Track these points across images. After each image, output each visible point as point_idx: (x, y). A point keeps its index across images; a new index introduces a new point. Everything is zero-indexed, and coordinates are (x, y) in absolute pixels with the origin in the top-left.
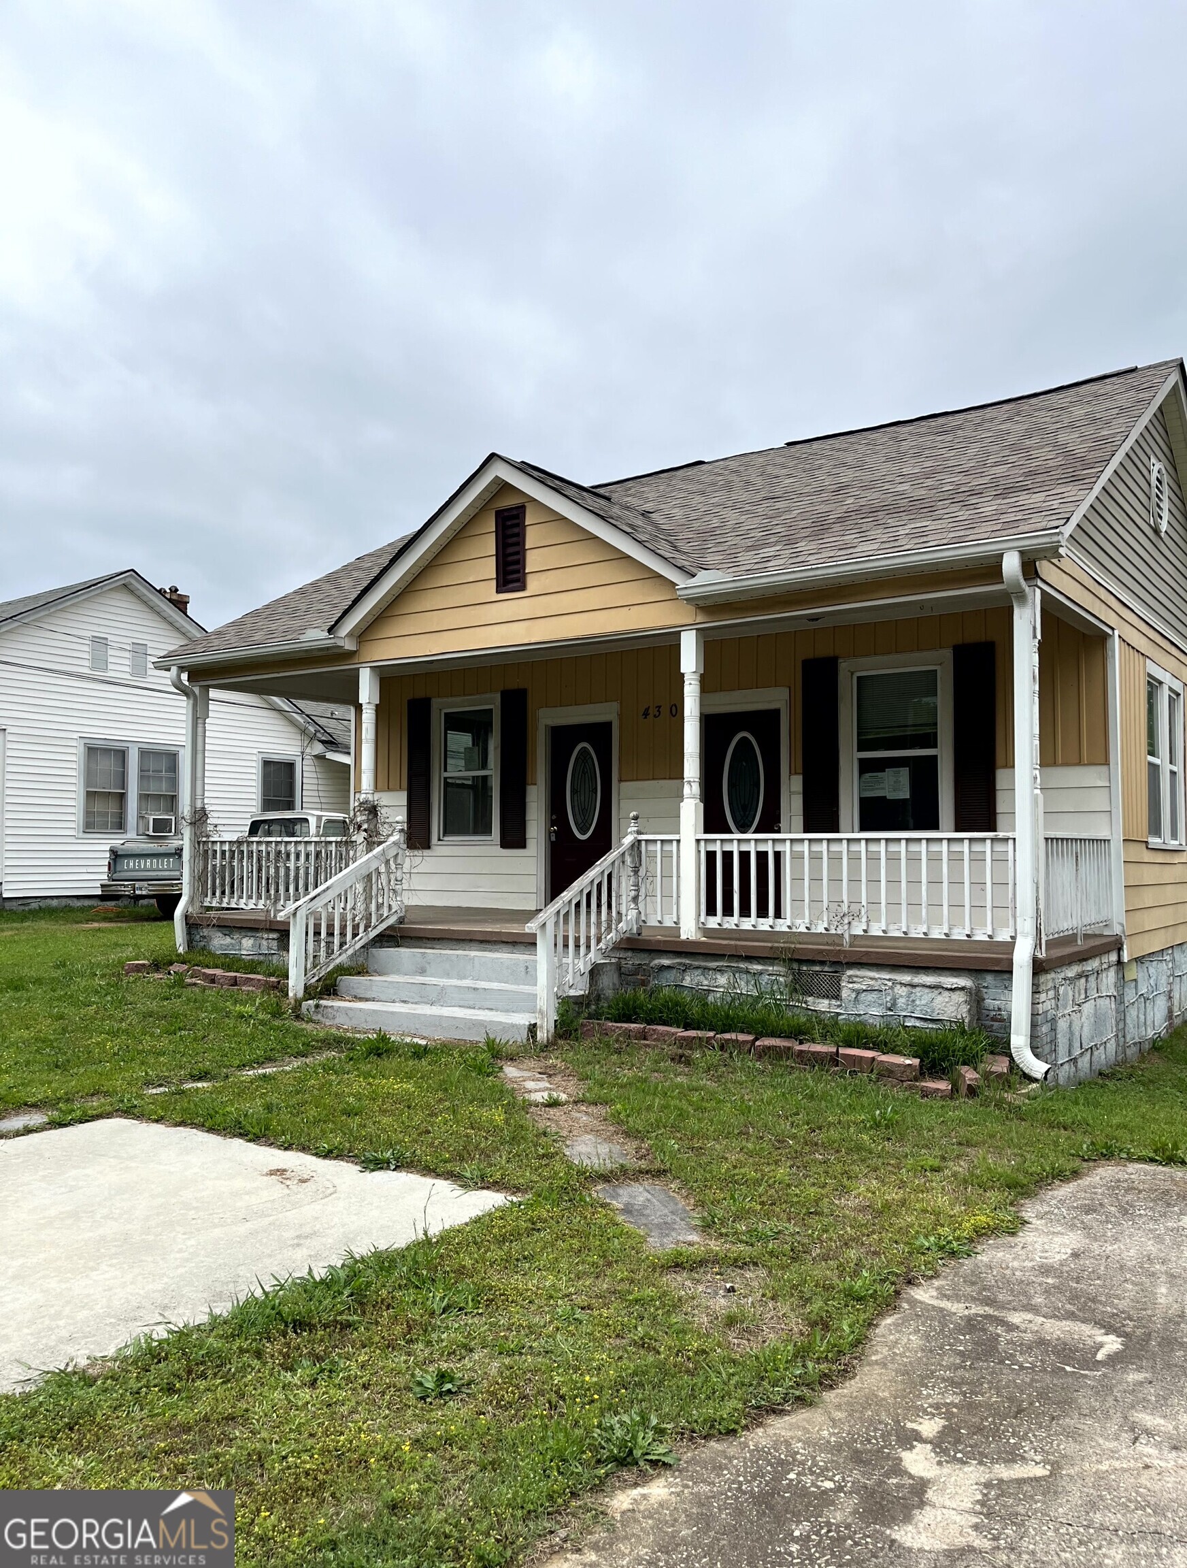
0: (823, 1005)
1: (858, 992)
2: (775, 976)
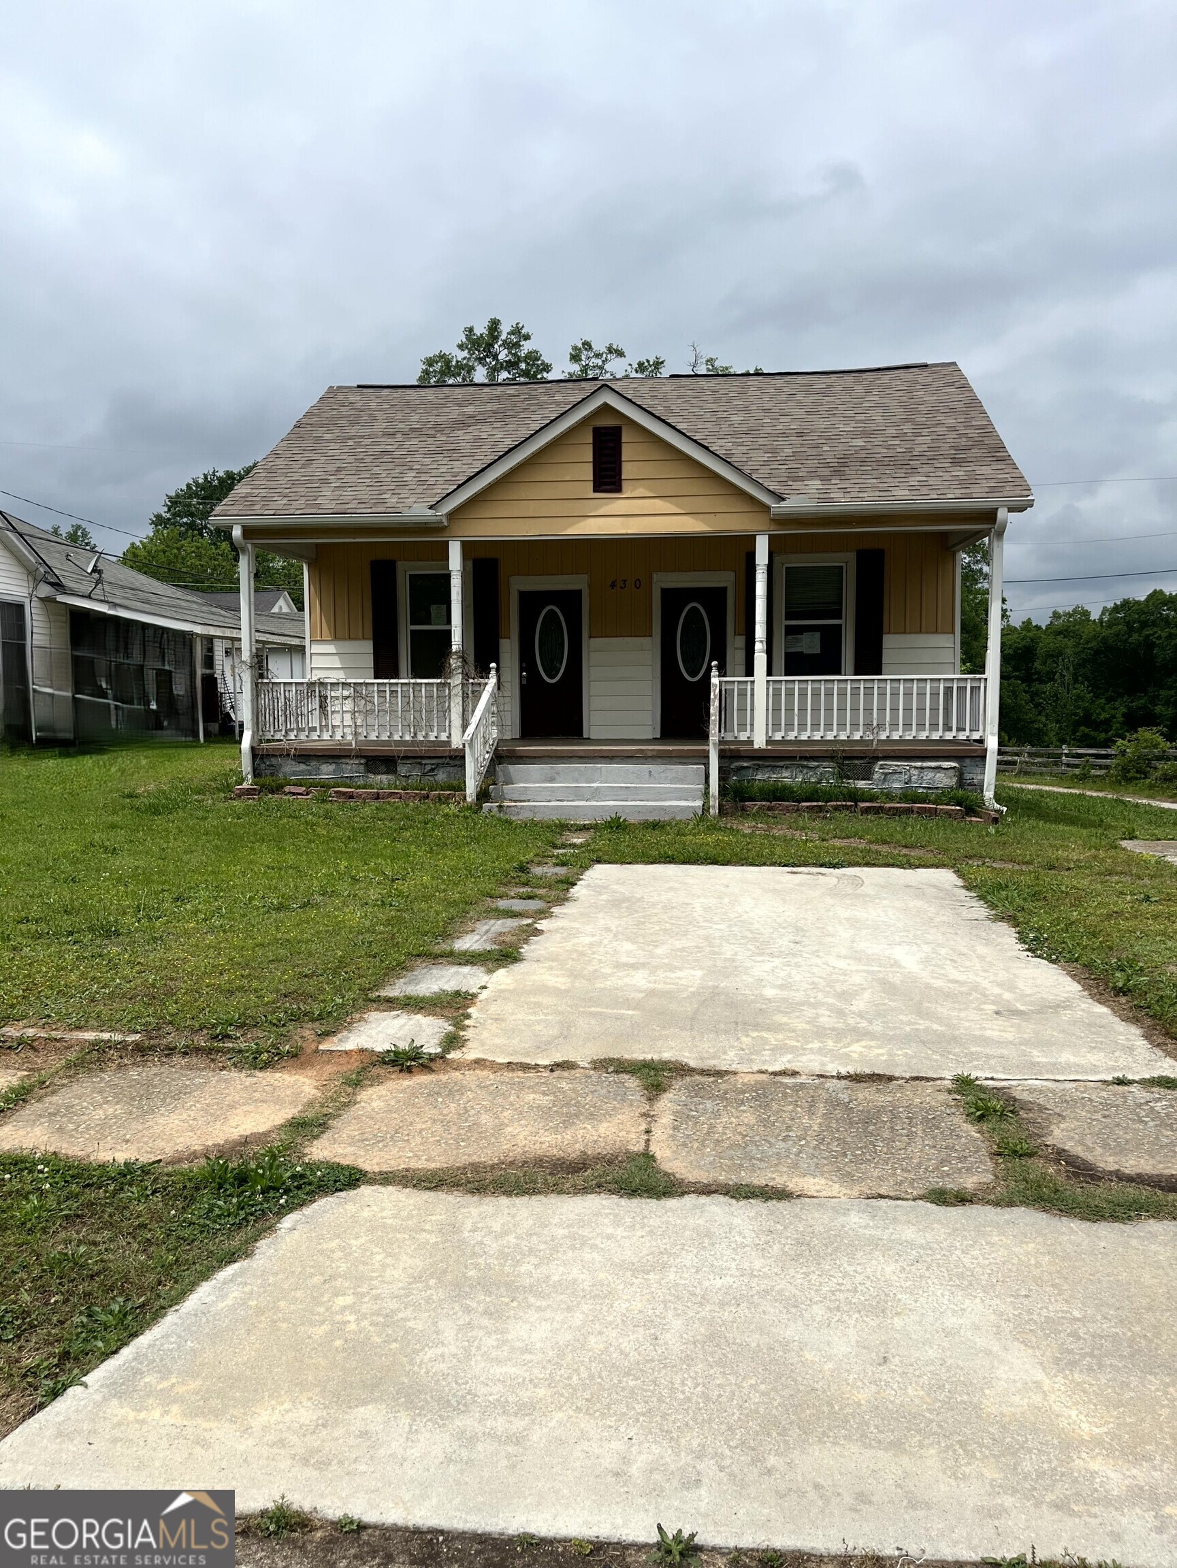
0: (861, 784)
1: (886, 774)
2: (828, 767)
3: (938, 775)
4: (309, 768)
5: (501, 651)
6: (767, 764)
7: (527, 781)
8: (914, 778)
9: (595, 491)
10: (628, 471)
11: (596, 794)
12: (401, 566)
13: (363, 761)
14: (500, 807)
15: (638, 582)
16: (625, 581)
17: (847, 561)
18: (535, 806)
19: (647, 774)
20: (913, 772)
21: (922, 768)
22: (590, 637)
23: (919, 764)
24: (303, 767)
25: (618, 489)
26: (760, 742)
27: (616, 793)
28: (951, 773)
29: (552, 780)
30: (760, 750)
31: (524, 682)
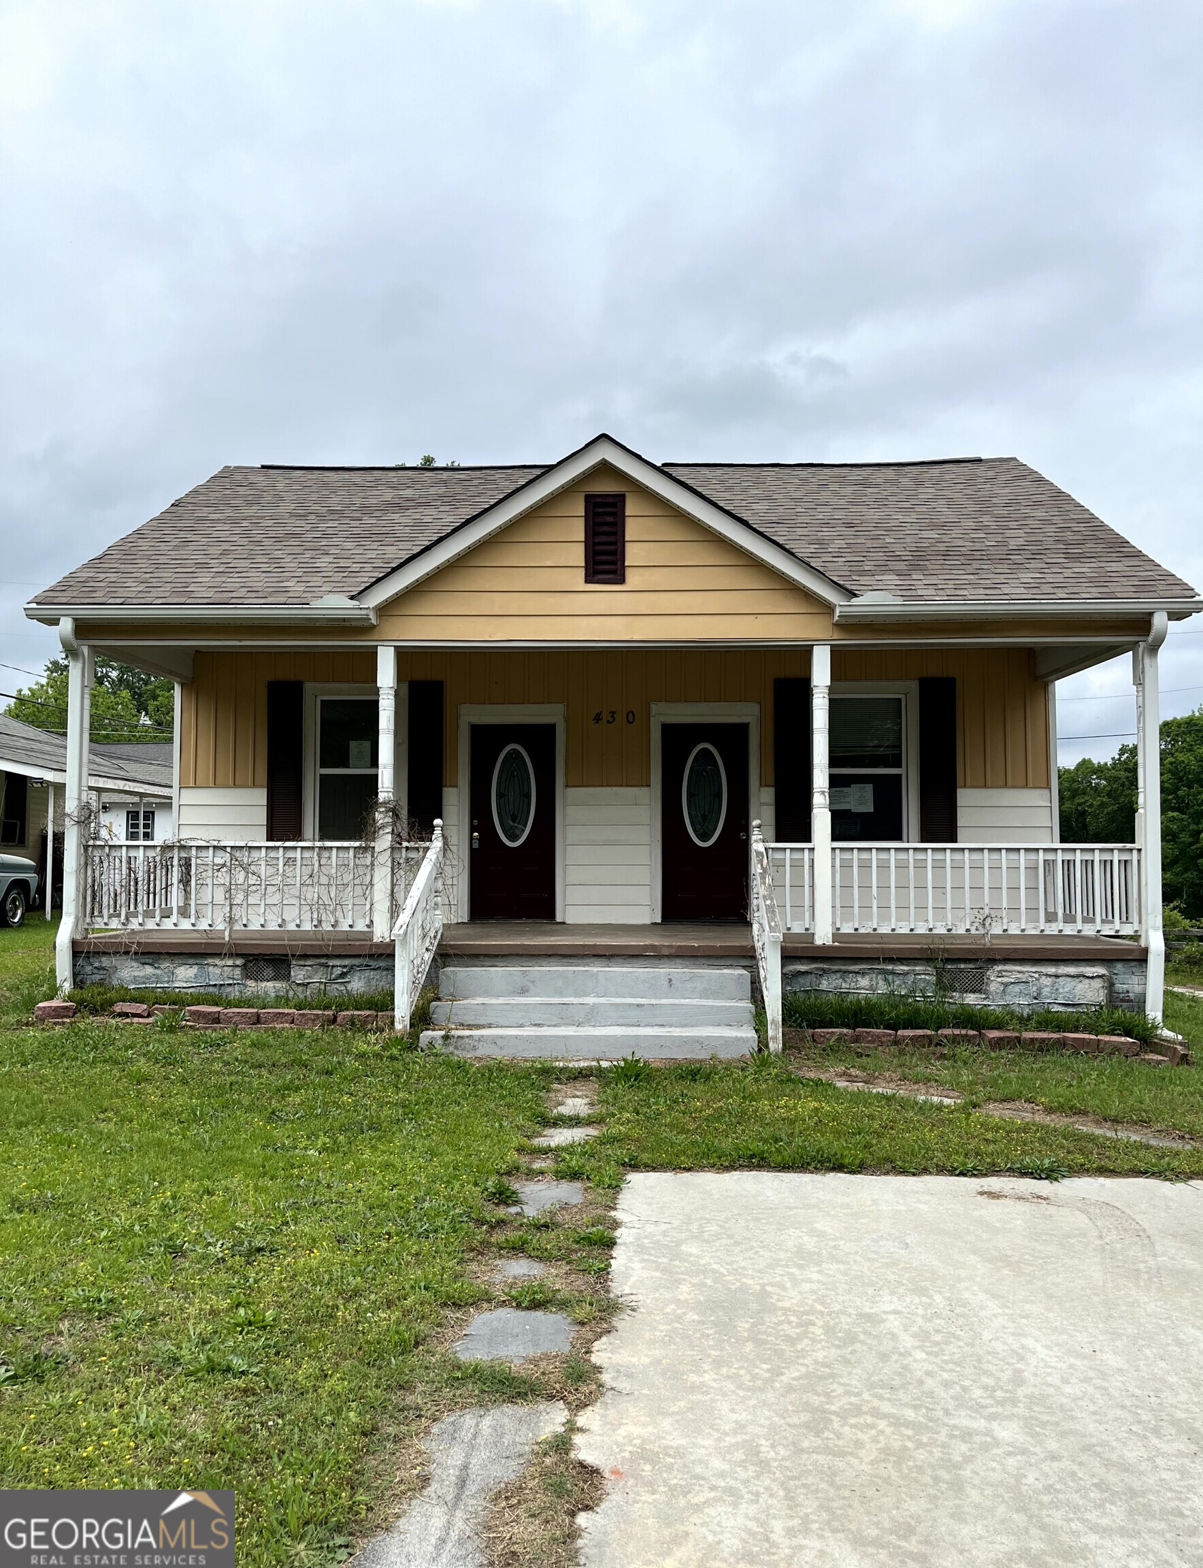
0: (971, 999)
1: (1006, 985)
2: (925, 975)
3: (1080, 986)
4: (159, 972)
5: (445, 802)
6: (836, 968)
7: (486, 994)
8: (1046, 991)
9: (587, 581)
10: (634, 554)
11: (591, 1016)
12: (309, 688)
13: (239, 962)
14: (446, 1038)
15: (630, 715)
16: (614, 713)
17: (907, 692)
18: (501, 1037)
19: (666, 983)
20: (1047, 981)
21: (1057, 976)
22: (567, 786)
23: (1052, 970)
24: (149, 970)
25: (621, 580)
26: (823, 936)
27: (623, 1015)
28: (1098, 984)
29: (523, 991)
30: (824, 947)
31: (476, 845)
